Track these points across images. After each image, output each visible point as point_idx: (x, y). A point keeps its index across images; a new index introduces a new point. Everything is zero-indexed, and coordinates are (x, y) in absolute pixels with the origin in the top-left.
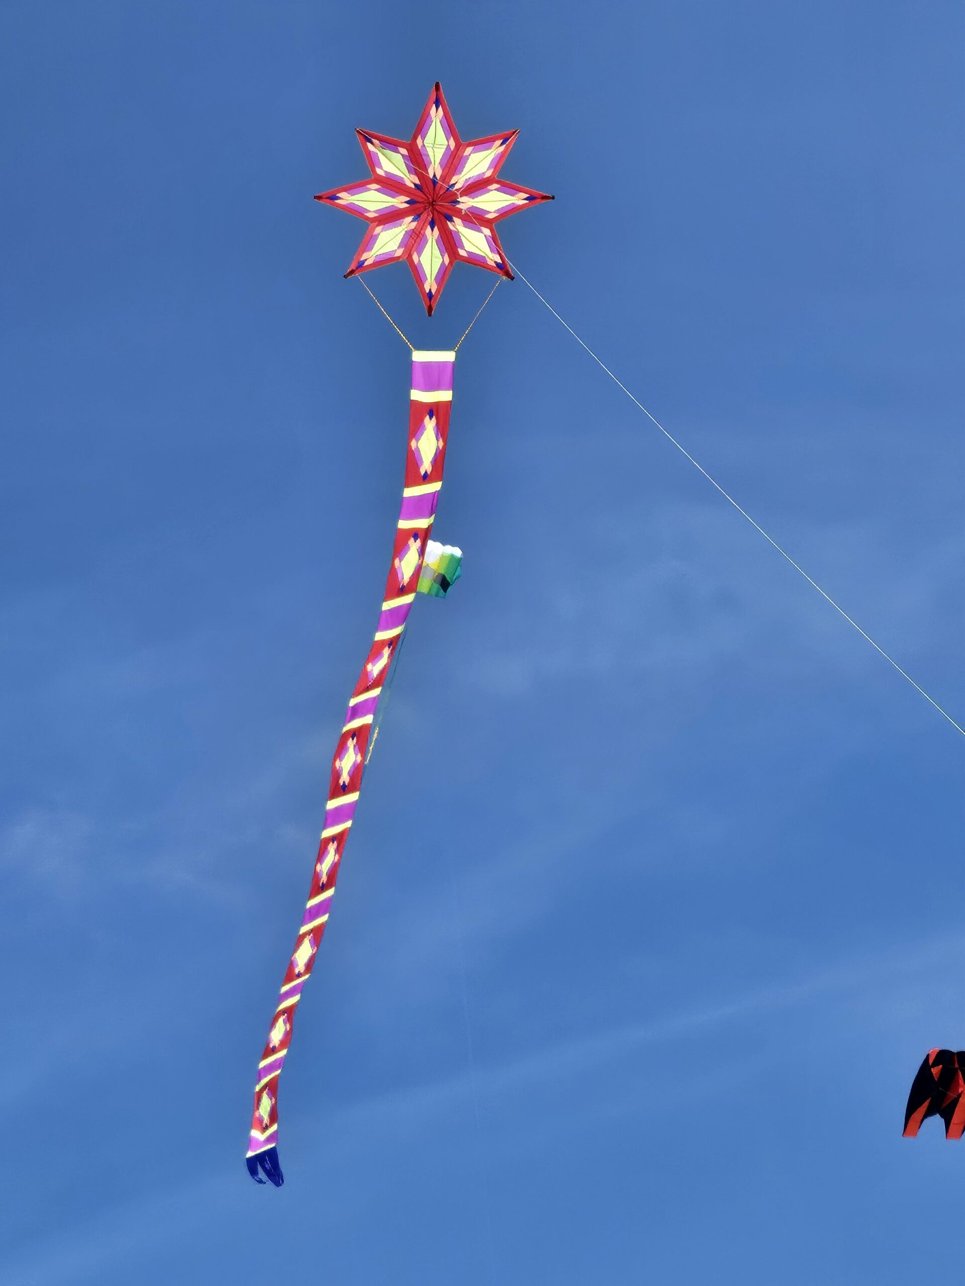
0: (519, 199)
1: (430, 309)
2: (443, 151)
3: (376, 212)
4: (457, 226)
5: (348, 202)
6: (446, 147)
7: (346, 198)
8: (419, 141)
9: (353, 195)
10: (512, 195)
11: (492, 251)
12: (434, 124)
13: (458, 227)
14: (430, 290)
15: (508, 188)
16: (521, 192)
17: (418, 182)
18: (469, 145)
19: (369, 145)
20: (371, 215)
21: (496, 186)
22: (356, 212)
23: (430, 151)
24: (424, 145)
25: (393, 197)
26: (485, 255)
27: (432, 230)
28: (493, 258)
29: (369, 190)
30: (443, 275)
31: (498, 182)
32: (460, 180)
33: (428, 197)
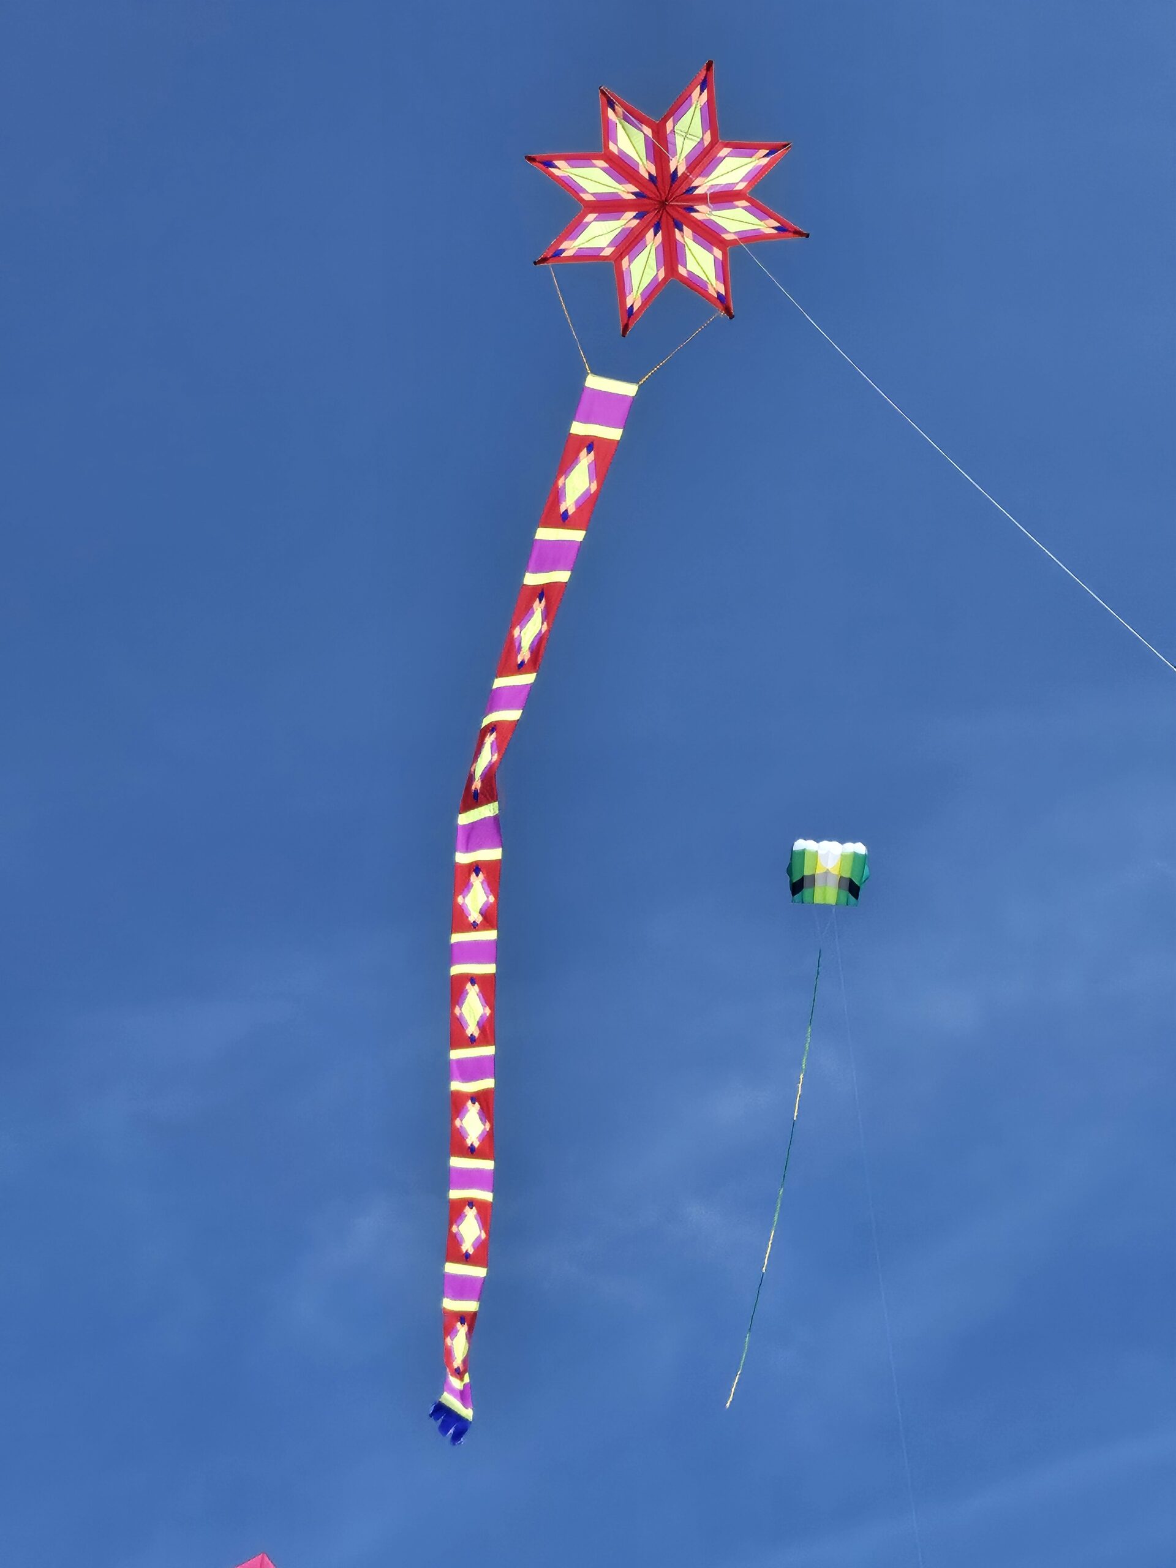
0: (767, 227)
1: (626, 327)
2: (695, 144)
3: (594, 194)
4: (686, 237)
5: (566, 174)
6: (699, 140)
7: (563, 169)
8: (669, 125)
9: (572, 166)
10: (761, 219)
11: (717, 278)
12: (692, 109)
13: (686, 239)
14: (632, 306)
15: (758, 209)
16: (772, 218)
17: (654, 173)
18: (727, 145)
19: (610, 111)
20: (587, 197)
21: (744, 203)
22: (571, 189)
23: (679, 140)
24: (673, 131)
25: (620, 183)
26: (708, 281)
27: (655, 235)
28: (716, 286)
29: (594, 166)
30: (653, 292)
31: (748, 200)
32: (704, 185)
33: (660, 193)
